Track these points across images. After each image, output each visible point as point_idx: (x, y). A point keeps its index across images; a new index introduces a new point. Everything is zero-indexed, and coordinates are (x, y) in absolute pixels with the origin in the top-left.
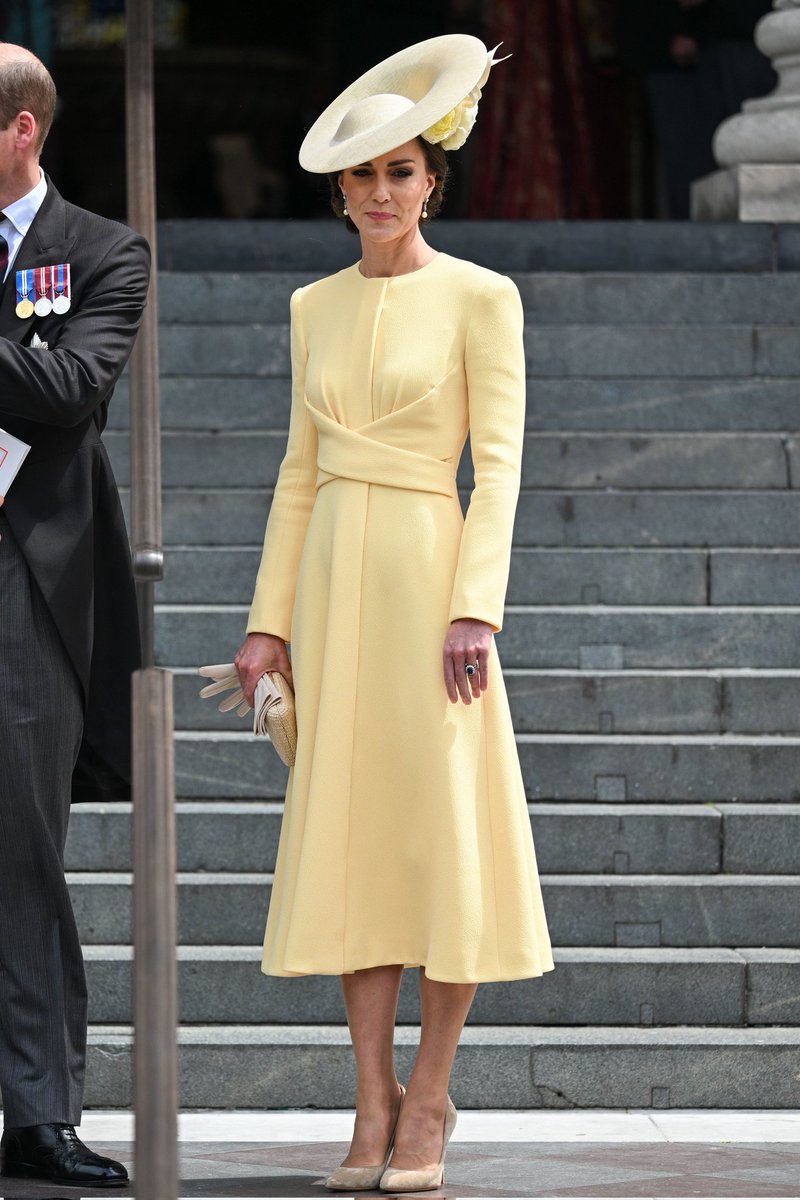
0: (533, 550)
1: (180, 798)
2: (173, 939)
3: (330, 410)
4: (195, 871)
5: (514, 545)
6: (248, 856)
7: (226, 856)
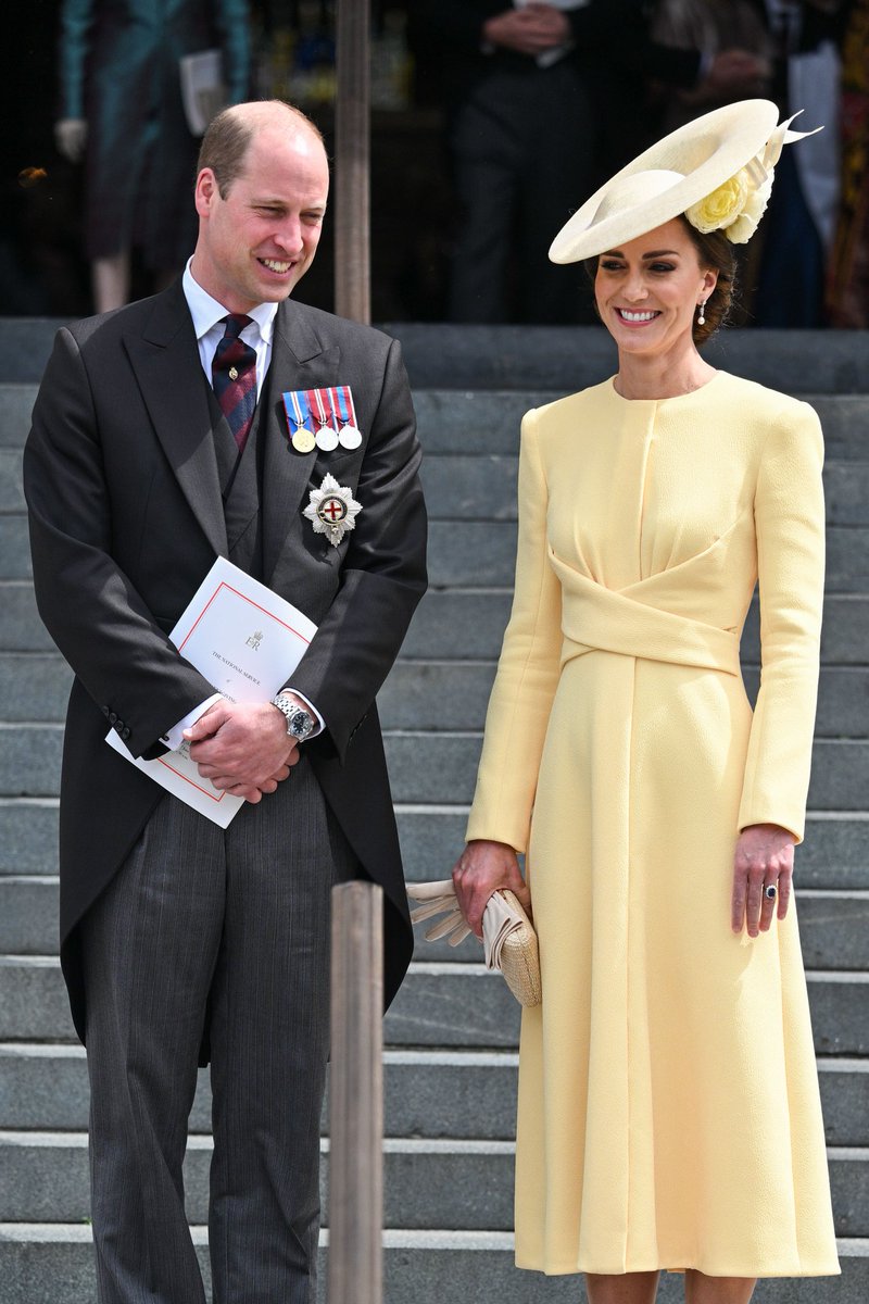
0: (836, 742)
1: (390, 1045)
2: (379, 1222)
3: (586, 567)
4: (407, 1136)
5: (816, 735)
6: (474, 1118)
7: (447, 1119)
